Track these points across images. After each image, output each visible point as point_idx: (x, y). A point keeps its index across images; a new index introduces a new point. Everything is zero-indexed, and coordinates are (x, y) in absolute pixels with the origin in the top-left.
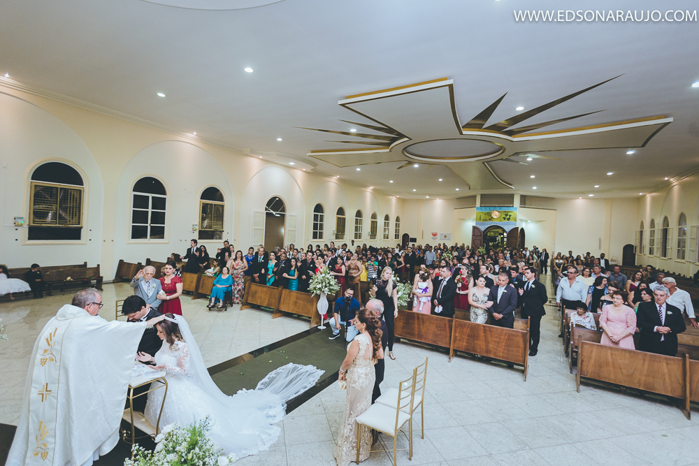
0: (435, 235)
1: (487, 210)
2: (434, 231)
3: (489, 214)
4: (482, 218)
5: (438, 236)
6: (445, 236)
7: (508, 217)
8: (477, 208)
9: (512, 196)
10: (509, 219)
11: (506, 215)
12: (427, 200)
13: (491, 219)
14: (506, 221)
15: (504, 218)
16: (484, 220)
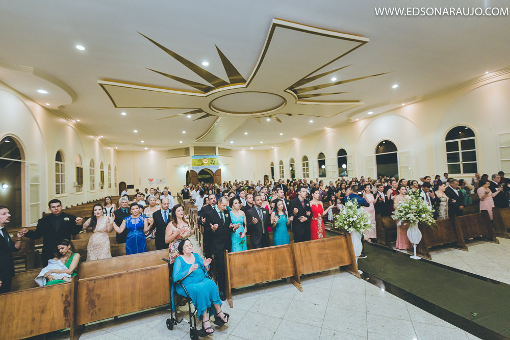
0: (151, 180)
1: (200, 158)
2: (150, 178)
3: (200, 161)
4: (196, 164)
5: (154, 181)
6: (161, 181)
7: (213, 162)
8: (192, 157)
9: (214, 148)
10: (214, 164)
11: (212, 161)
12: (147, 151)
13: (203, 164)
14: (212, 165)
15: (211, 163)
16: (197, 165)
